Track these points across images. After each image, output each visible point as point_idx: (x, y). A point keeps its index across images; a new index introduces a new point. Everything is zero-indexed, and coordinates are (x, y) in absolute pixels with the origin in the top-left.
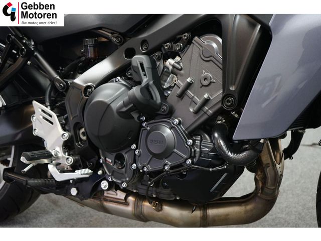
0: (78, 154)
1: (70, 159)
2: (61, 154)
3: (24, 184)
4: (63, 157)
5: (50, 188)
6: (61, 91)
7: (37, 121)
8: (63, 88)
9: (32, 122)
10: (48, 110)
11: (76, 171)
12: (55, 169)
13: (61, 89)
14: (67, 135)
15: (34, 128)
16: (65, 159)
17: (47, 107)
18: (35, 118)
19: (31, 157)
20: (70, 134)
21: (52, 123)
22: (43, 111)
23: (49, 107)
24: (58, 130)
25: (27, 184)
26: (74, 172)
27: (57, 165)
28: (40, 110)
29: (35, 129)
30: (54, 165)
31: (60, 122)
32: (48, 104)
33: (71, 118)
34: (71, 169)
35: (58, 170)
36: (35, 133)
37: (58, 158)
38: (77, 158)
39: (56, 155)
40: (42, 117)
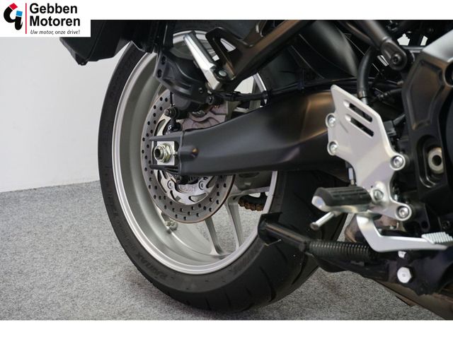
0: (422, 201)
1: (406, 210)
2: (386, 197)
3: (302, 248)
4: (391, 204)
5: (353, 262)
6: (395, 68)
7: (339, 127)
8: (400, 63)
9: (327, 127)
10: (363, 105)
11: (423, 236)
12: (372, 227)
13: (396, 65)
14: (401, 159)
15: (330, 141)
16: (396, 208)
17: (360, 99)
18: (333, 120)
19: (334, 198)
20: (408, 158)
21: (371, 133)
22: (352, 106)
23: (364, 100)
24: (384, 150)
25: (307, 249)
26: (420, 237)
27: (375, 218)
28: (347, 105)
29: (332, 143)
30: (369, 218)
31: (387, 131)
32: (363, 93)
33: (414, 127)
34: (403, 229)
35: (378, 228)
36: (333, 150)
37: (380, 204)
38: (418, 207)
39: (376, 199)
40: (349, 119)
